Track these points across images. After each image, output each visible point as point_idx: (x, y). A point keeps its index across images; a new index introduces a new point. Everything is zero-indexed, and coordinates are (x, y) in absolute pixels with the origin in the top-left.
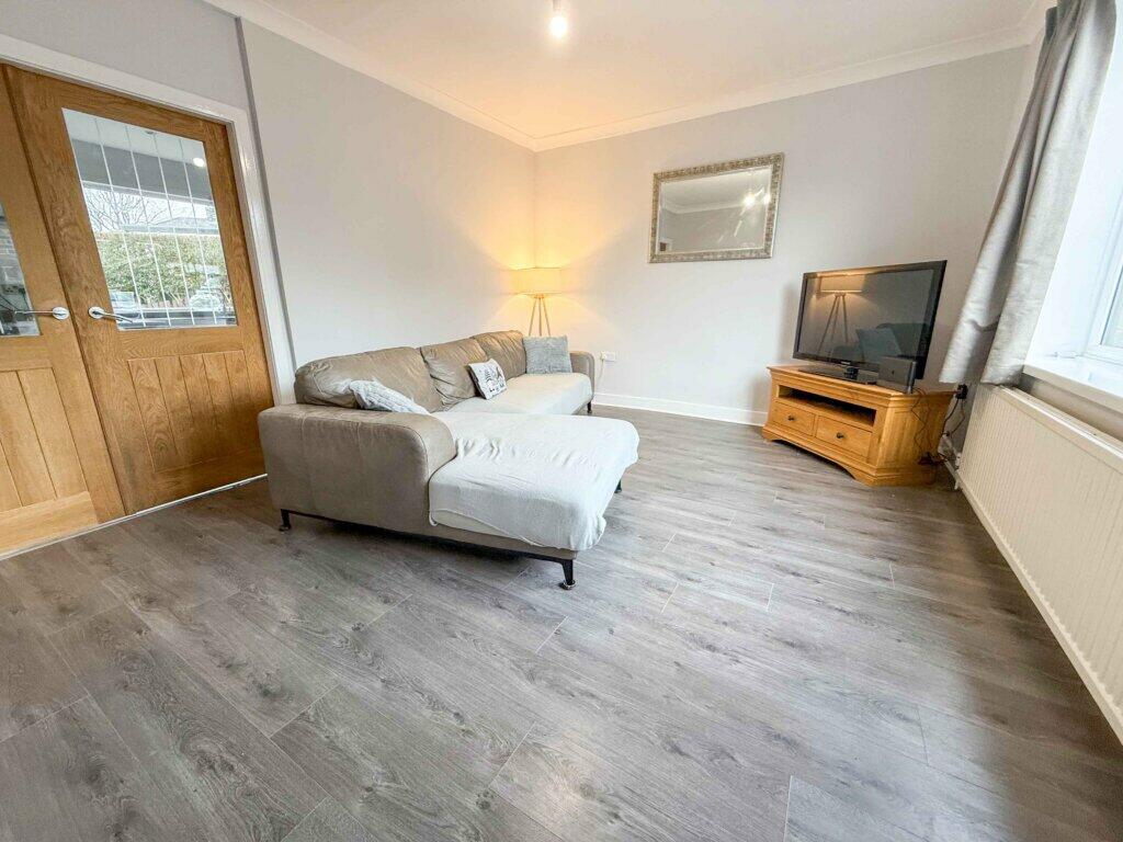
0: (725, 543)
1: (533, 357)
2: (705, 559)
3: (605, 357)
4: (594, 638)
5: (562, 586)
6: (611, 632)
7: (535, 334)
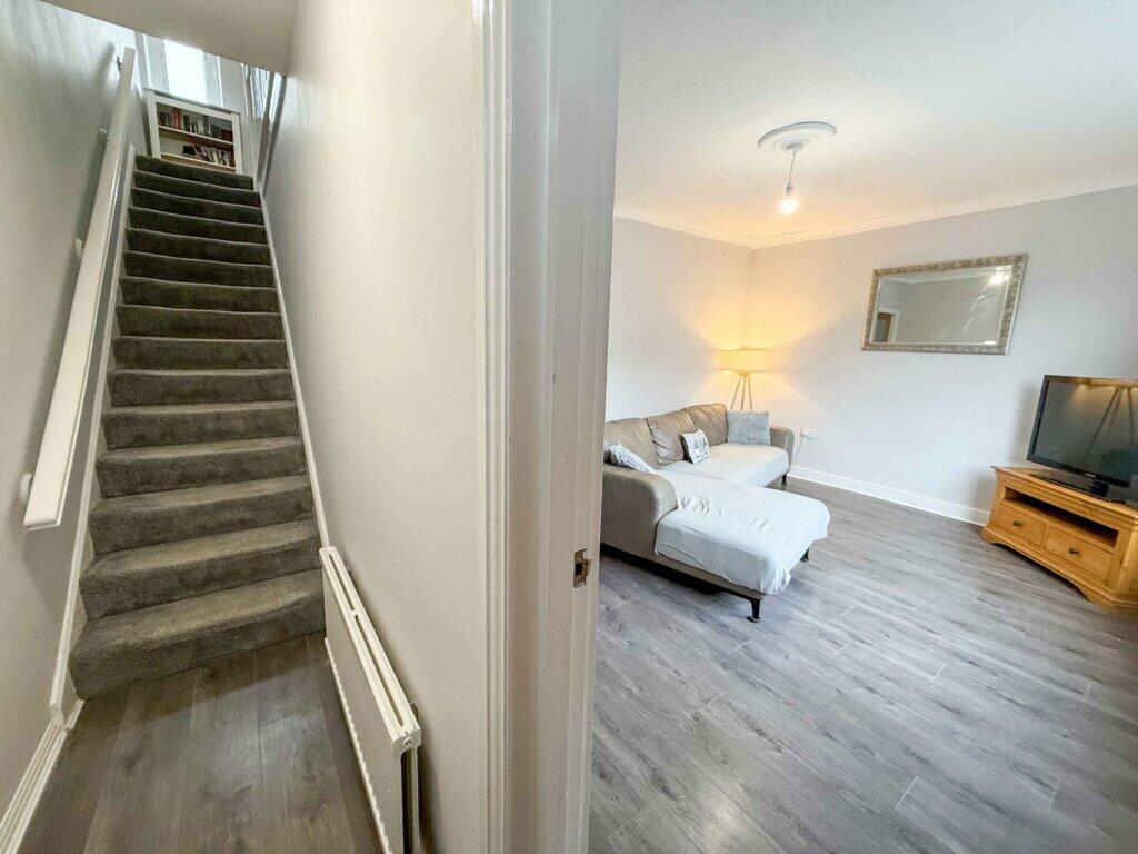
0: (905, 623)
1: (735, 429)
2: (881, 631)
3: (806, 433)
4: (775, 659)
5: (749, 619)
6: (787, 657)
7: (737, 408)
